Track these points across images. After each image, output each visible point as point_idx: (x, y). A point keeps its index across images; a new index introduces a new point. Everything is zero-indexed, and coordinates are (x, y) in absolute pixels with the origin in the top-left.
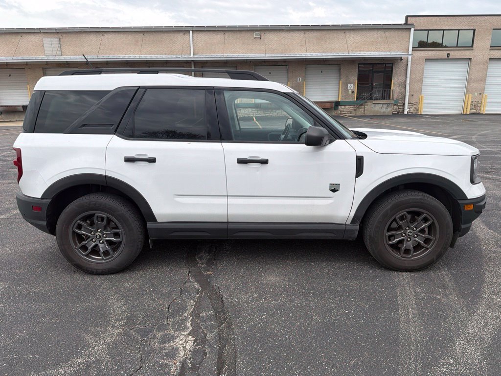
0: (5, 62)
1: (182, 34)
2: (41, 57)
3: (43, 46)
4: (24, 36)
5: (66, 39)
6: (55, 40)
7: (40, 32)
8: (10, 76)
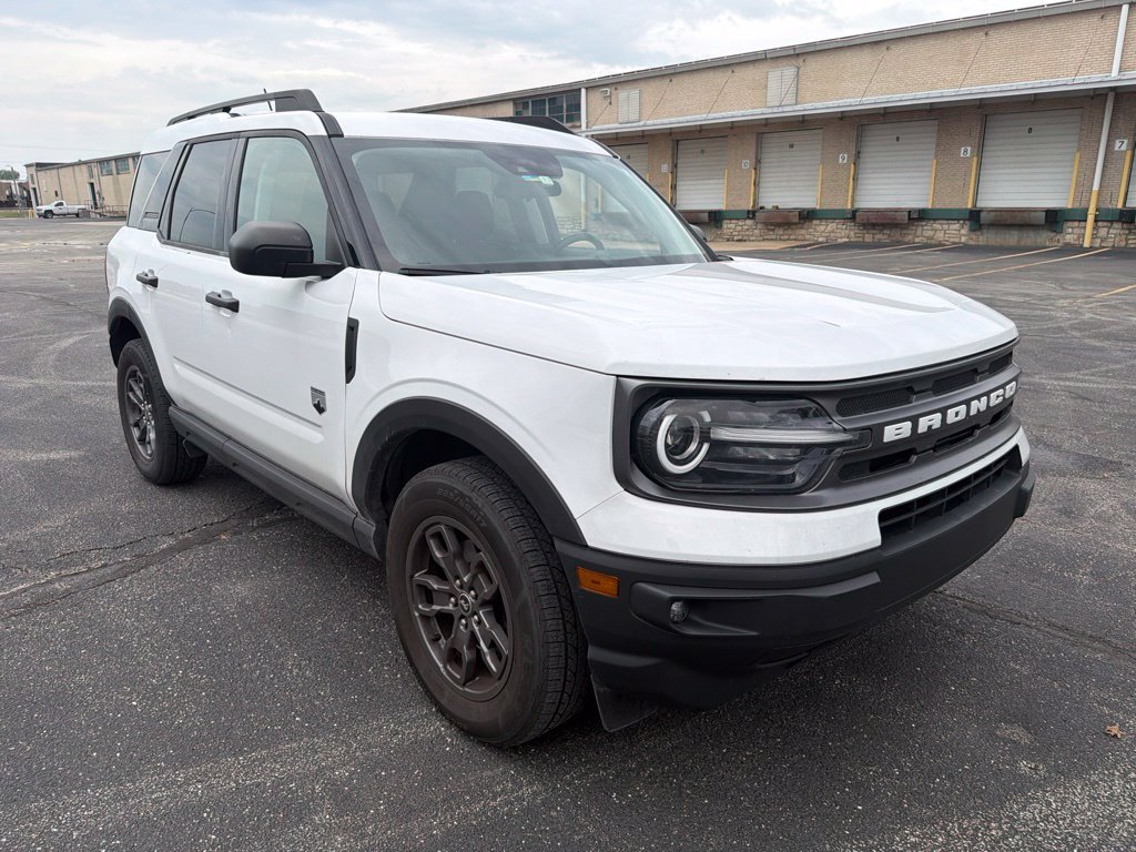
0: (696, 126)
1: (1095, 19)
2: (759, 111)
3: (766, 86)
4: (737, 69)
5: (813, 66)
6: (788, 72)
7: (766, 59)
8: (703, 152)
